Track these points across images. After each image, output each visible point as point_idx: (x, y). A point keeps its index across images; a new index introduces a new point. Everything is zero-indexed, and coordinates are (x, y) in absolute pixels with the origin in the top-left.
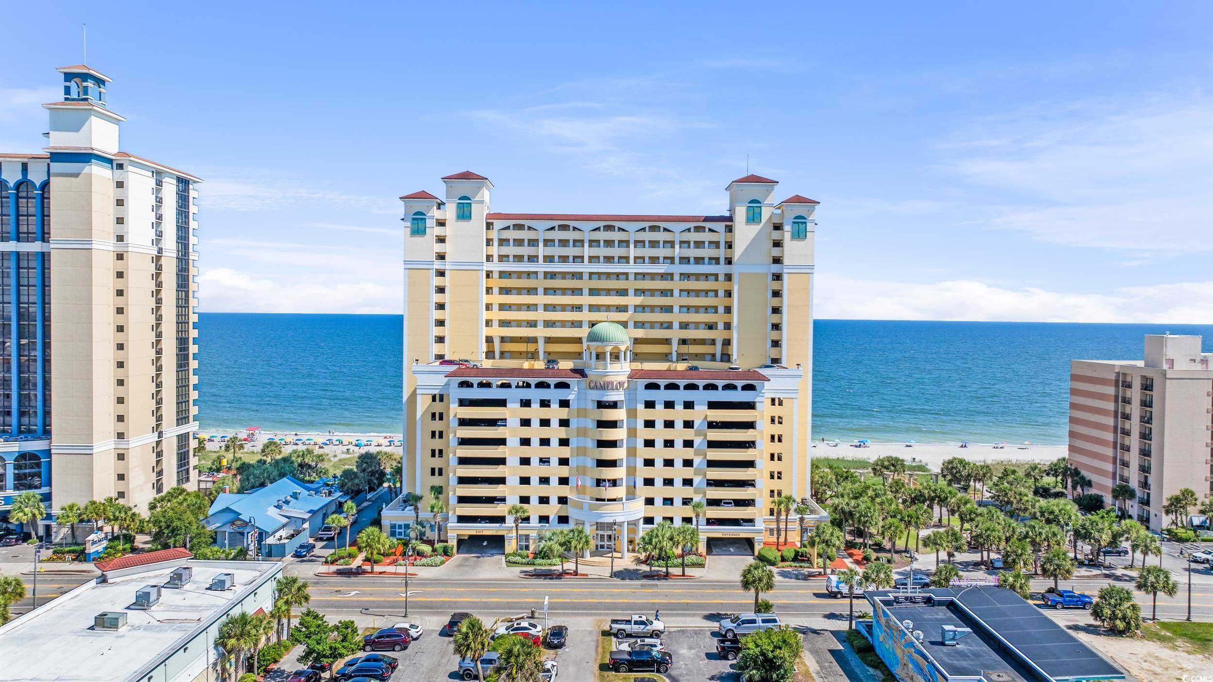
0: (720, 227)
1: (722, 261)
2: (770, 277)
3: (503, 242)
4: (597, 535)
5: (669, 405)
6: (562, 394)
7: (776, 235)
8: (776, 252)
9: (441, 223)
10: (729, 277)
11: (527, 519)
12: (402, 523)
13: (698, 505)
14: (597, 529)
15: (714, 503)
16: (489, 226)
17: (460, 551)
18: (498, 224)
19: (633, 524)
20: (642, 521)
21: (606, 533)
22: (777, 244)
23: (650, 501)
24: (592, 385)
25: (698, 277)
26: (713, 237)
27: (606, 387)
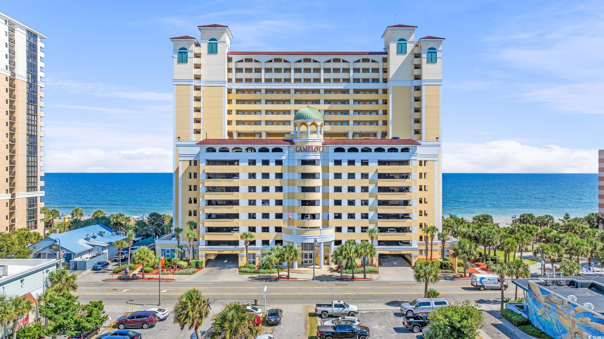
0: (379, 58)
1: (381, 80)
2: (413, 89)
3: (239, 70)
4: (302, 253)
5: (351, 163)
6: (277, 156)
7: (416, 61)
8: (416, 72)
9: (198, 56)
10: (385, 91)
11: (253, 243)
12: (169, 249)
13: (372, 231)
14: (302, 250)
15: (383, 230)
16: (230, 60)
17: (208, 266)
18: (235, 58)
19: (327, 245)
20: (333, 243)
21: (309, 252)
22: (418, 67)
23: (339, 229)
24: (298, 149)
25: (365, 91)
26: (375, 65)
27: (308, 150)
